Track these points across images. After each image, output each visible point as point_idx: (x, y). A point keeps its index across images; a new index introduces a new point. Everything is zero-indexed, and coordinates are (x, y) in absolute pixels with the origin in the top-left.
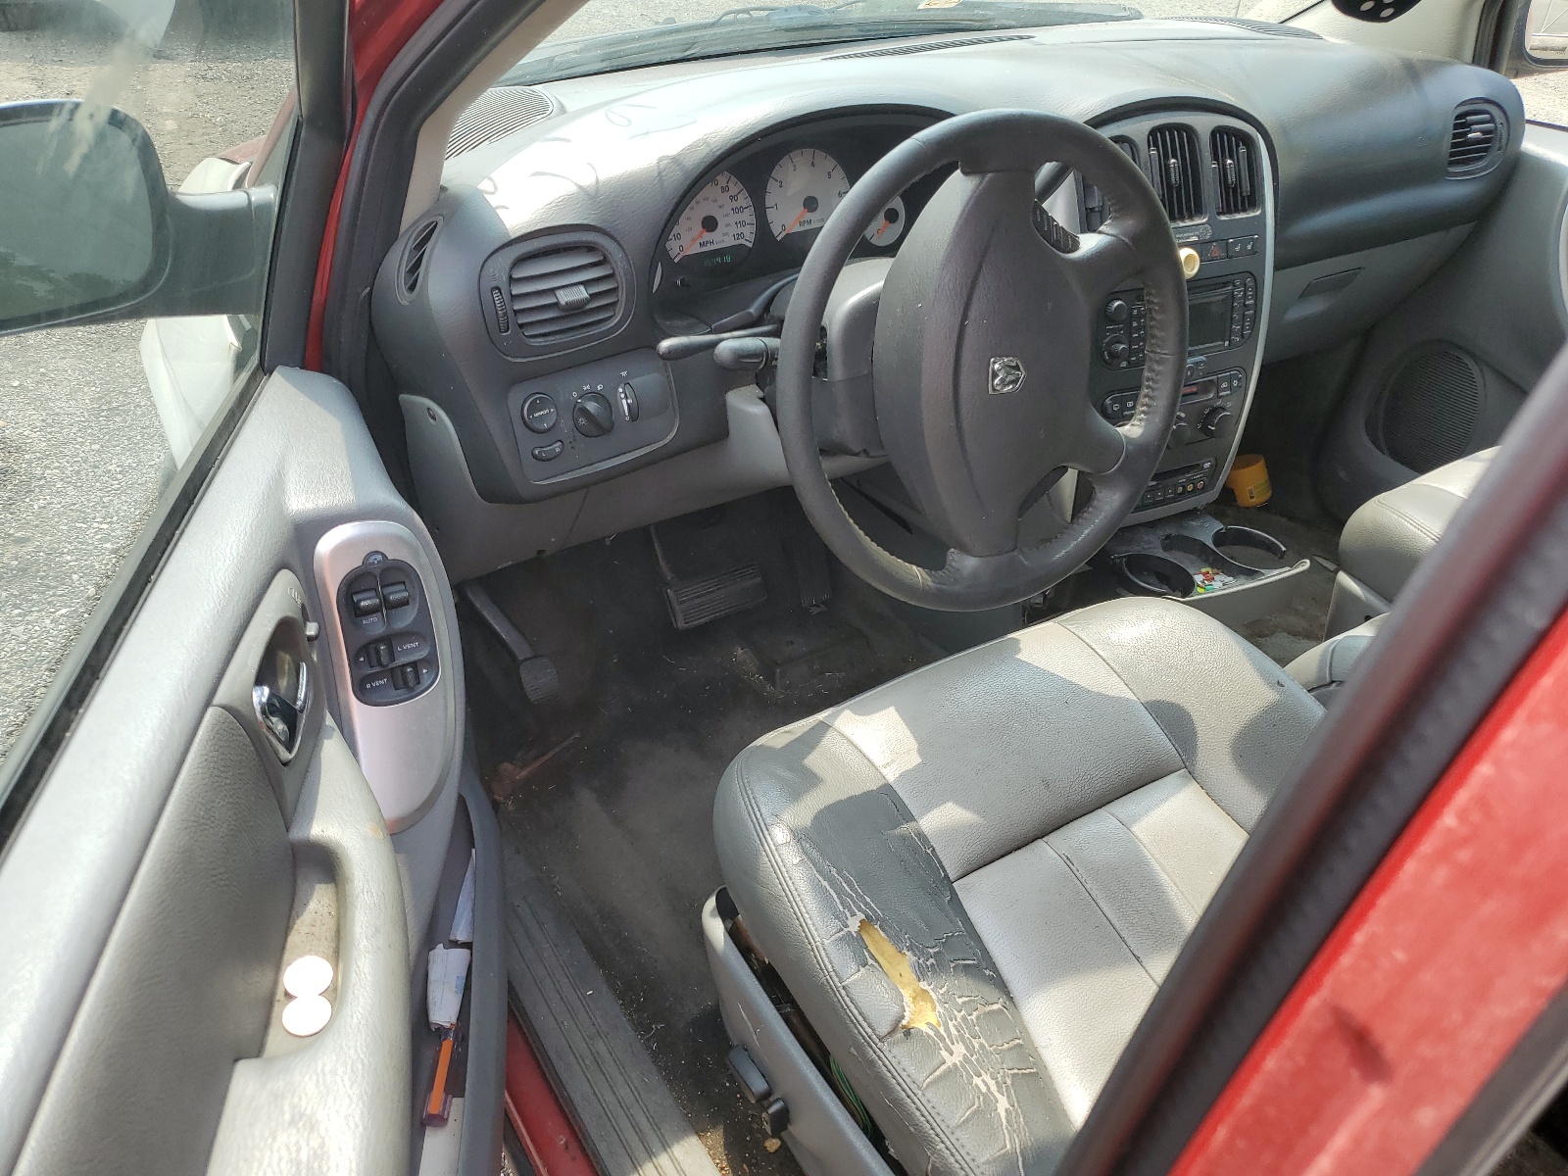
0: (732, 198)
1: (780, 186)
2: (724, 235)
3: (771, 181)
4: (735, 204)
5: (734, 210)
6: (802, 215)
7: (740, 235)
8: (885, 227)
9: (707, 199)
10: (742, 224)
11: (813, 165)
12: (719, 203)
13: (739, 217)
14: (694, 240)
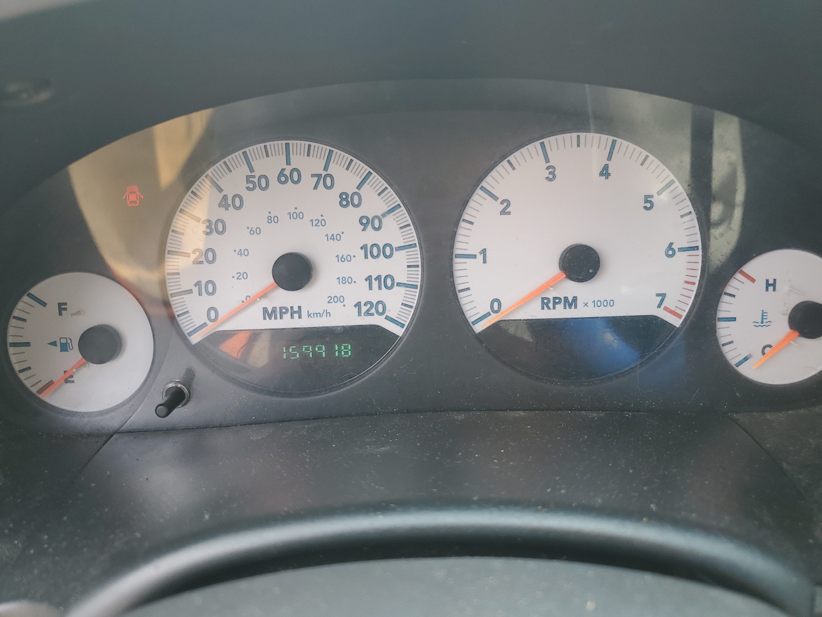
0: (365, 222)
1: (504, 212)
2: (332, 299)
3: (478, 196)
4: (371, 237)
5: (369, 251)
6: (552, 283)
7: (378, 307)
8: (785, 343)
9: (296, 215)
10: (386, 282)
11: (605, 172)
12: (331, 229)
13: (380, 267)
14: (249, 302)
